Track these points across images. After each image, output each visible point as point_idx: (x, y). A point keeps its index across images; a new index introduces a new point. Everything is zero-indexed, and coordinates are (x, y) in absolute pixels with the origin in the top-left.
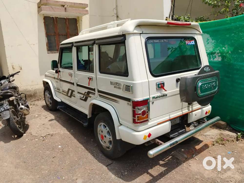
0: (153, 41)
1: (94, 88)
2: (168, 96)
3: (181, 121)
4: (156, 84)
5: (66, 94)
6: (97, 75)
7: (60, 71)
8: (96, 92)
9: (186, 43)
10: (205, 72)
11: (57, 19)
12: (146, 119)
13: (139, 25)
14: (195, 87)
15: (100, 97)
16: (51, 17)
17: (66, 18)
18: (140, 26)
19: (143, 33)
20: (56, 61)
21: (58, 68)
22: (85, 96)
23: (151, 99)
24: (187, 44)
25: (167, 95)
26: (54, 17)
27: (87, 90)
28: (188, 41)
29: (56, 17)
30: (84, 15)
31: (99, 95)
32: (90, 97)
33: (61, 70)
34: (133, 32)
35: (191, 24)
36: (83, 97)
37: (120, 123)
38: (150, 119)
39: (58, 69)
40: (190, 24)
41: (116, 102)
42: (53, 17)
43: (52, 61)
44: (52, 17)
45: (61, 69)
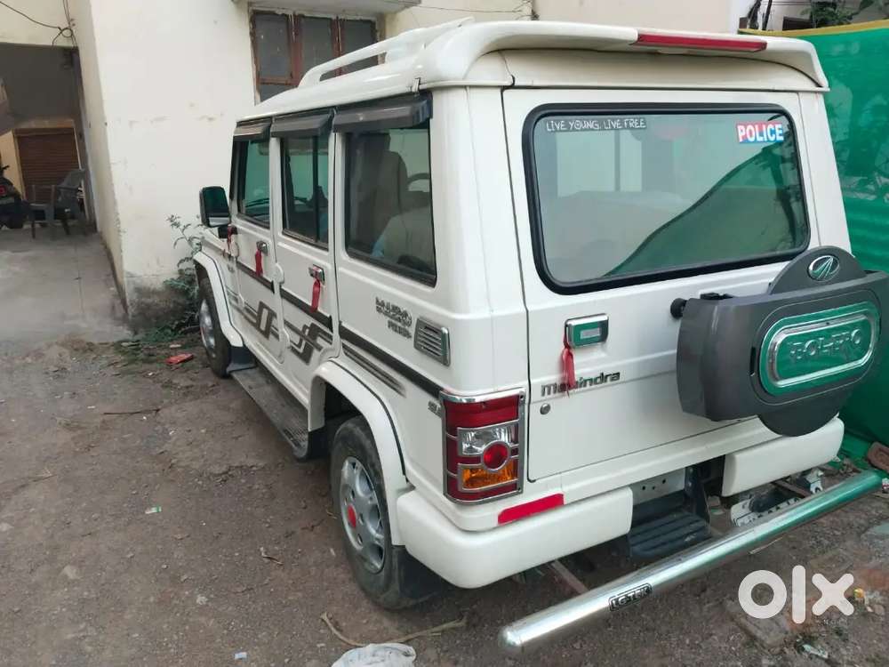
0: (566, 121)
1: (328, 316)
2: (622, 378)
3: (690, 484)
4: (566, 326)
5: (255, 321)
6: (337, 260)
7: (235, 231)
8: (336, 334)
9: (741, 135)
10: (815, 280)
11: (303, 20)
12: (510, 481)
13: (500, 48)
14: (753, 350)
15: (348, 356)
16: (280, 13)
17: (334, 17)
18: (504, 52)
19: (517, 83)
20: (221, 190)
21: (229, 216)
22: (304, 342)
23: (536, 395)
24: (741, 140)
25: (618, 374)
26: (290, 13)
27: (309, 321)
28: (750, 127)
29: (297, 14)
30: (403, 9)
31: (344, 346)
32: (319, 348)
33: (238, 226)
34: (463, 79)
35: (768, 47)
36: (299, 346)
37: (407, 480)
38: (529, 480)
39: (230, 222)
40: (763, 45)
41: (395, 387)
42: (287, 13)
43: (200, 188)
44: (283, 15)
45: (238, 223)
